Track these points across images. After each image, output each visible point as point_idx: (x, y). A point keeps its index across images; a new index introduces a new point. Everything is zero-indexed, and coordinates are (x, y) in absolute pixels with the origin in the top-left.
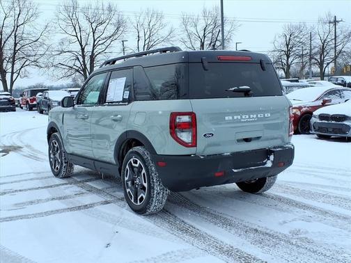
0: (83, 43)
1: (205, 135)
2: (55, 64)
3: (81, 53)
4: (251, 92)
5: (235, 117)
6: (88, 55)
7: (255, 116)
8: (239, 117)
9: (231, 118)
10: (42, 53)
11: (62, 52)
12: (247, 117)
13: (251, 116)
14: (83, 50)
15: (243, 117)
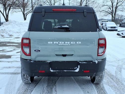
0: (113, 2)
1: (35, 51)
2: (101, 10)
3: (111, 6)
4: (70, 29)
5: (55, 43)
6: (115, 6)
7: (69, 43)
8: (57, 43)
9: (52, 43)
10: (96, 6)
11: (104, 5)
12: (63, 43)
13: (66, 43)
14: (112, 4)
15: (60, 43)
